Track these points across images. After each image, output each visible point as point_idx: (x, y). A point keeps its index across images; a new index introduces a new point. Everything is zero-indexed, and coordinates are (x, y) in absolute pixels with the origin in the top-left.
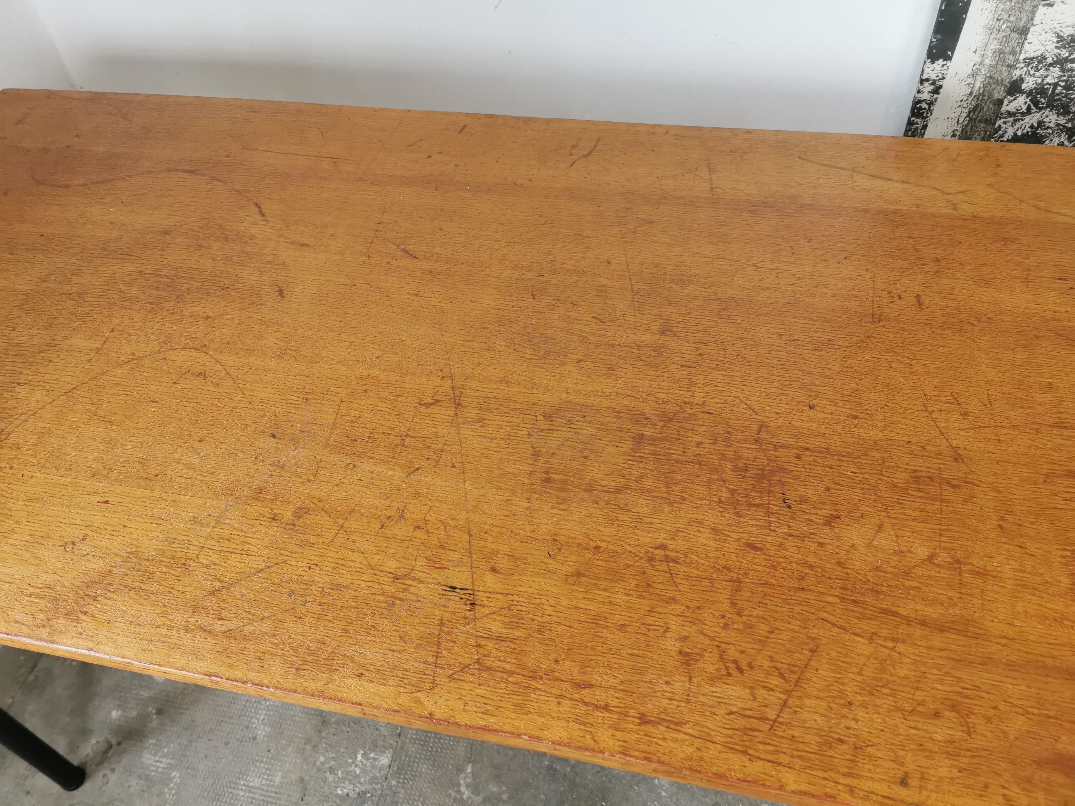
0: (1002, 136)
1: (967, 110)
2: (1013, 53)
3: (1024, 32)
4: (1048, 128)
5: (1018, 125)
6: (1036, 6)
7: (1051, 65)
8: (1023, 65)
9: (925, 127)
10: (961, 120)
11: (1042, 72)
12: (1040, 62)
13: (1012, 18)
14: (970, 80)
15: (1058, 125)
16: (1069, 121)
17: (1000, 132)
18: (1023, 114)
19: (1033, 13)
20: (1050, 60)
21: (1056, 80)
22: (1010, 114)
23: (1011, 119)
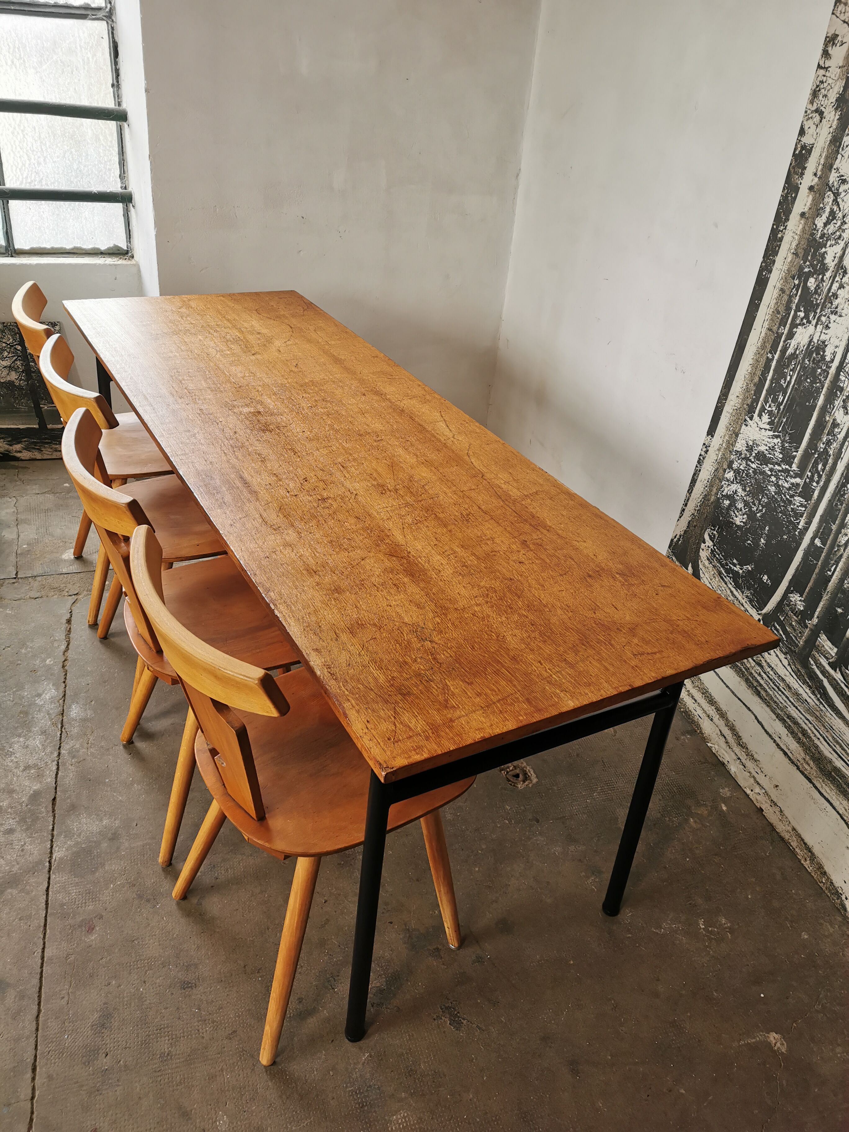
0: (723, 492)
1: (714, 469)
2: (732, 445)
3: (737, 436)
4: (738, 496)
5: (730, 487)
6: (742, 424)
7: (743, 459)
8: (734, 453)
9: (700, 470)
10: (712, 473)
11: (739, 461)
12: (740, 456)
13: (734, 426)
14: (717, 453)
15: (741, 496)
16: (745, 495)
17: (723, 489)
18: (731, 482)
19: (741, 426)
20: (743, 456)
21: (744, 469)
22: (728, 480)
23: (727, 483)
